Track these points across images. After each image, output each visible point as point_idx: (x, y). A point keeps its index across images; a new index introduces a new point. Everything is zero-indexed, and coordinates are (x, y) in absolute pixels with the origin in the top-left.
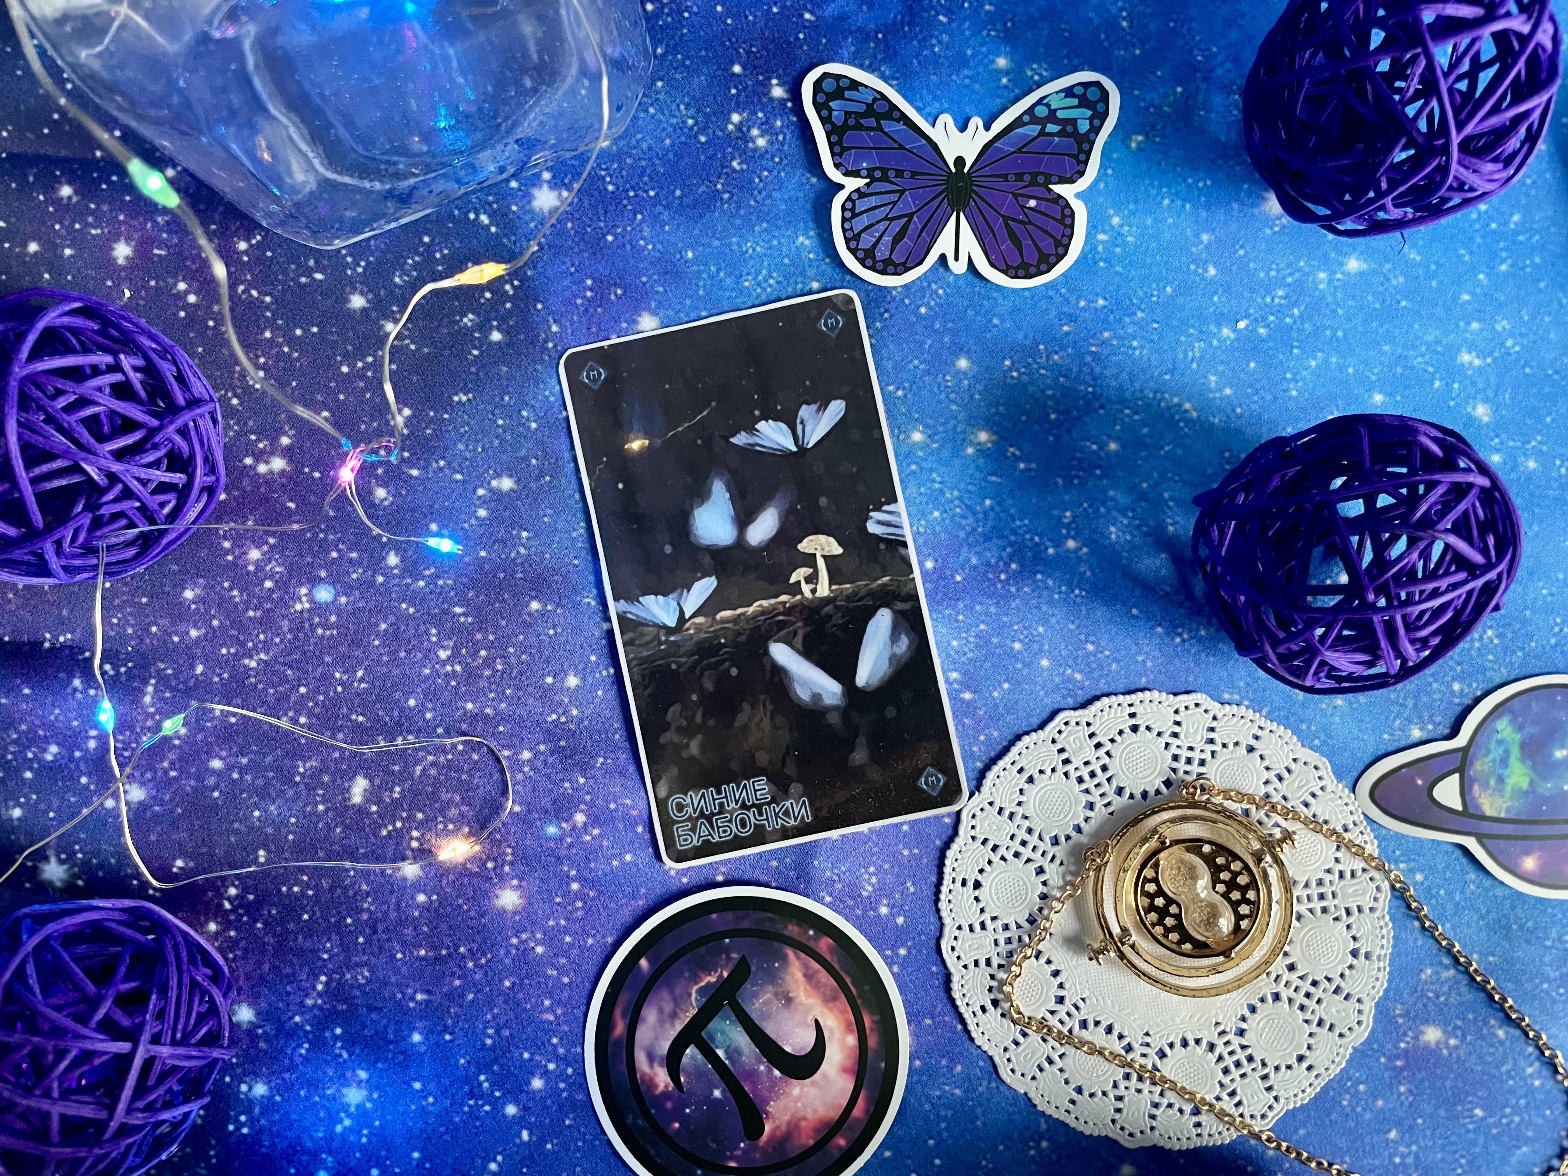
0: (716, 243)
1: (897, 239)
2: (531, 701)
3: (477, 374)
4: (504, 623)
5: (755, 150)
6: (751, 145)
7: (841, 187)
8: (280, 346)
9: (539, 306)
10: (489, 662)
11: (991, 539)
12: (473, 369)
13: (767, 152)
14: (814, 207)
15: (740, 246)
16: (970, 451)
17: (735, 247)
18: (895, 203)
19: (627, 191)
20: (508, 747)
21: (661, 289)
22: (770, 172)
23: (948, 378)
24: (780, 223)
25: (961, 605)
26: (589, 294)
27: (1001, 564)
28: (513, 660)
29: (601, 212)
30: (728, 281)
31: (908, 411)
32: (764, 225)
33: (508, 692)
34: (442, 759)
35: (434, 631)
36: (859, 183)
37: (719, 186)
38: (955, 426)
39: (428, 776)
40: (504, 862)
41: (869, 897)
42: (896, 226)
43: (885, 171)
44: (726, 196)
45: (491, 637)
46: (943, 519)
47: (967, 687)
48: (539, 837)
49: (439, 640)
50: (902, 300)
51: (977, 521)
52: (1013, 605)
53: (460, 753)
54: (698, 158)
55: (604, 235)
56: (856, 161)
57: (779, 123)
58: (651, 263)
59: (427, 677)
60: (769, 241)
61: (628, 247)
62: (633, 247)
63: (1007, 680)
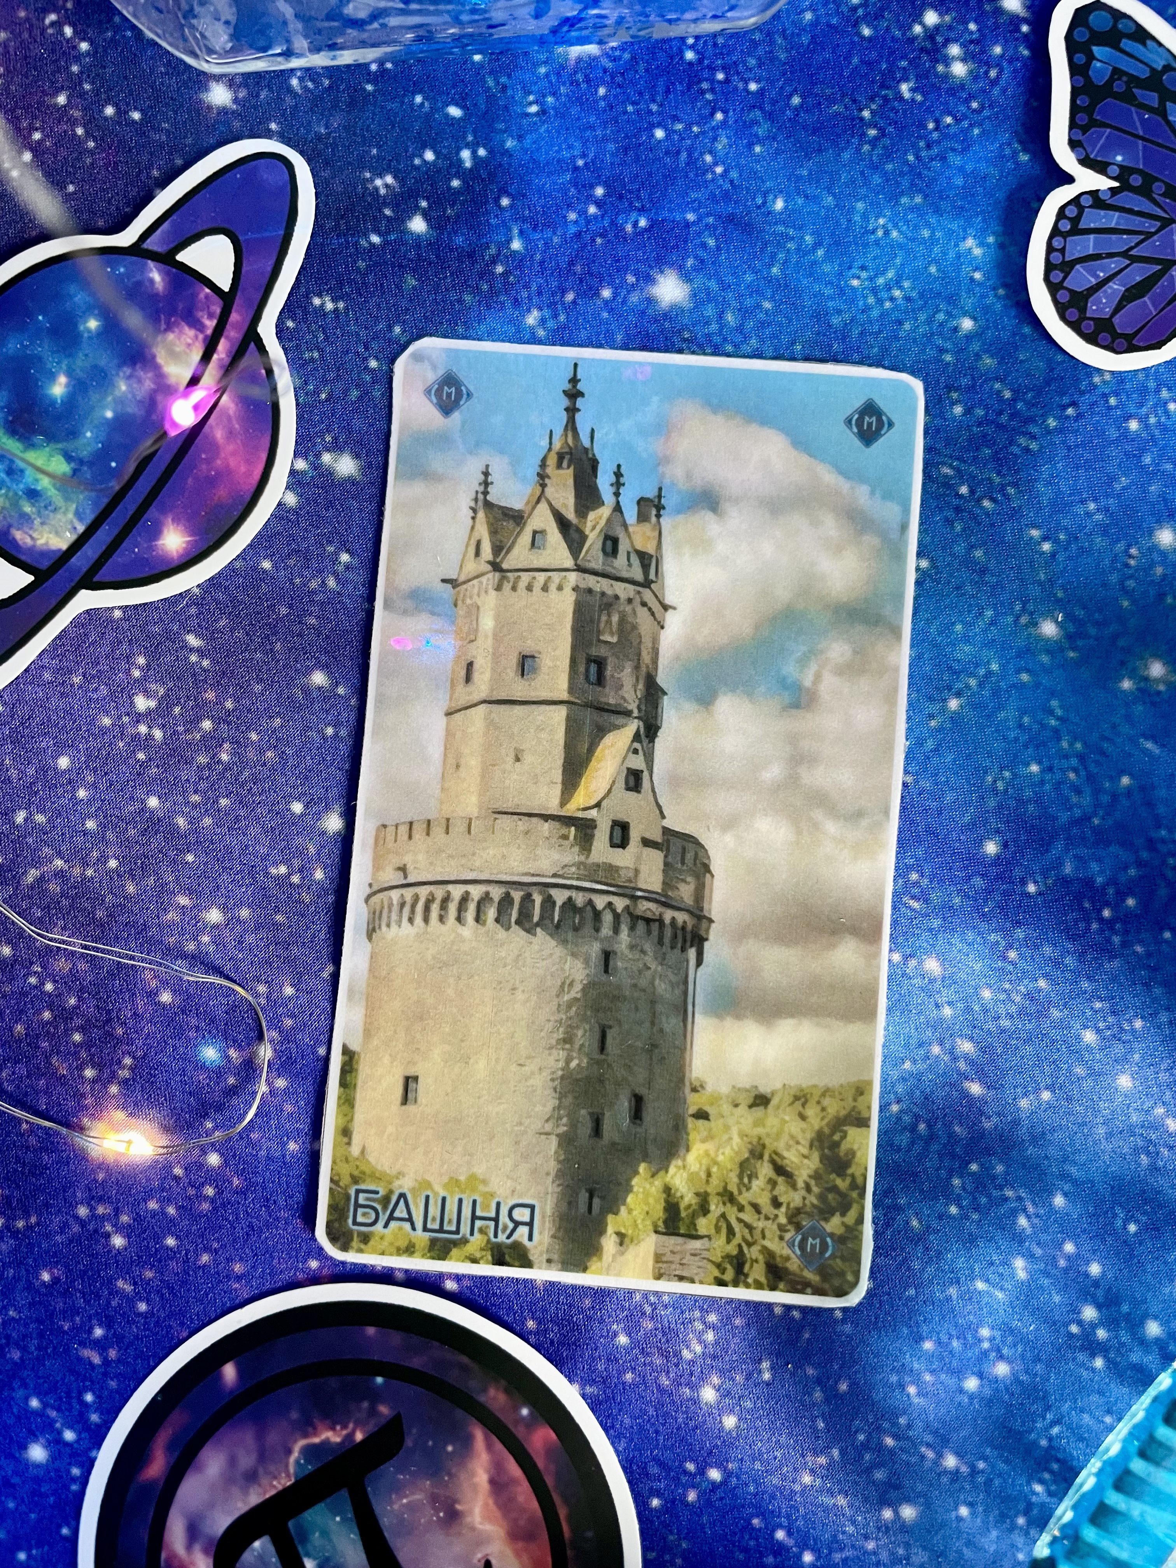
0: (829, 200)
1: (1134, 293)
2: (255, 830)
3: (364, 275)
4: (258, 688)
5: (947, 76)
6: (940, 68)
7: (1069, 179)
8: (74, 123)
9: (505, 202)
10: (211, 743)
11: (1108, 843)
12: (362, 264)
13: (962, 86)
14: (1010, 198)
15: (865, 217)
16: (1126, 684)
17: (857, 218)
18: (1149, 235)
19: (713, 69)
20: (189, 892)
21: (711, 242)
22: (957, 120)
23: (1133, 551)
24: (943, 204)
25: (1020, 933)
26: (592, 210)
27: (1111, 891)
28: (251, 754)
29: (661, 89)
30: (827, 268)
31: (1051, 581)
32: (918, 199)
33: (224, 802)
34: (77, 871)
35: (141, 660)
36: (1102, 183)
37: (866, 114)
38: (1115, 637)
39: (43, 892)
40: (113, 1076)
41: (692, 1363)
42: (1138, 274)
43: (1149, 180)
44: (872, 132)
45: (229, 704)
46: (1042, 782)
47: (981, 1075)
48: (184, 1058)
49: (145, 678)
50: (1105, 396)
51: (1097, 805)
52: (1107, 966)
53: (109, 872)
54: (848, 57)
55: (652, 126)
56: (1110, 147)
57: (998, 50)
58: (713, 197)
59: (104, 731)
60: (916, 227)
61: (684, 155)
62: (691, 161)
63: (1050, 1088)
